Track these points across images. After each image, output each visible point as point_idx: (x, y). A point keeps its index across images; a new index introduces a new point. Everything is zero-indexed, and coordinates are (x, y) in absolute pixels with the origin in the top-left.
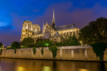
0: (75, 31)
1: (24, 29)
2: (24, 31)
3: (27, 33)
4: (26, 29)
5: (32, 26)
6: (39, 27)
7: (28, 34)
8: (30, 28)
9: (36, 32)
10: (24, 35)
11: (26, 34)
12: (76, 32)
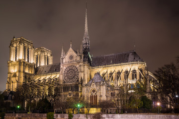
0: (137, 69)
1: (12, 59)
2: (14, 65)
3: (22, 70)
4: (20, 61)
5: (31, 51)
6: (49, 55)
7: (24, 72)
8: (28, 58)
9: (43, 67)
10: (15, 75)
11: (19, 71)
12: (138, 72)
